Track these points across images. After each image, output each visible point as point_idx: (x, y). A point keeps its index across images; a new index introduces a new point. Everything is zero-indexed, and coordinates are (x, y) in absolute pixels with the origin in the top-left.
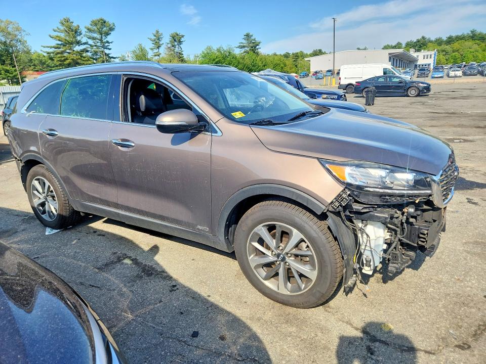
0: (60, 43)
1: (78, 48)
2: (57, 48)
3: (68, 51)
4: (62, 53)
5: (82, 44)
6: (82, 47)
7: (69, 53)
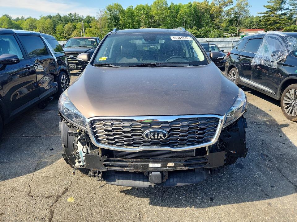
0: (269, 10)
1: (280, 12)
2: (266, 13)
3: (273, 15)
4: (269, 16)
5: (284, 10)
6: (284, 12)
7: (273, 16)
